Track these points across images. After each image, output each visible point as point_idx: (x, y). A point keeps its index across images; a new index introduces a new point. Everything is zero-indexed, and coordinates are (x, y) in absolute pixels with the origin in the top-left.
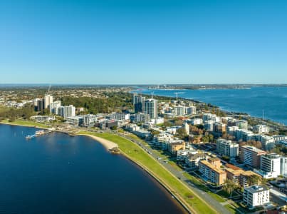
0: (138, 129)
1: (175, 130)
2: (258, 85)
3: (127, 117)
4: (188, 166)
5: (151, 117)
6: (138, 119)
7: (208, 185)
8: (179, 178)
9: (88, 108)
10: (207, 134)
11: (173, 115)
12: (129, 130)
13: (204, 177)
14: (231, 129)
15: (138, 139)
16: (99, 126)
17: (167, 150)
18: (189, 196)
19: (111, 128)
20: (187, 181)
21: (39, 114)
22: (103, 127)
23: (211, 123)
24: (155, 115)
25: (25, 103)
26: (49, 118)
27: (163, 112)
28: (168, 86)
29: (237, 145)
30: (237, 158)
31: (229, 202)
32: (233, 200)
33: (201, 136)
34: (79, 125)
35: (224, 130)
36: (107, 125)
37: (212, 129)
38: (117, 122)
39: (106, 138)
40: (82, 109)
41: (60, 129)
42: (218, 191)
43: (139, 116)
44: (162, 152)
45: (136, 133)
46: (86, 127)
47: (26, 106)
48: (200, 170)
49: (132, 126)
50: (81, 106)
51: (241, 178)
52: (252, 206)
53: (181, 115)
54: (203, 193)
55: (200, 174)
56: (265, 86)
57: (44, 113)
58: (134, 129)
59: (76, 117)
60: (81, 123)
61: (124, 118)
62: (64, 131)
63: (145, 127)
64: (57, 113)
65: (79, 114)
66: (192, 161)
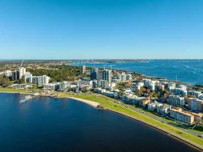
0: (104, 91)
2: (151, 60)
3: (91, 82)
4: (160, 114)
5: (108, 83)
6: (100, 85)
7: (184, 125)
8: (163, 122)
10: (154, 92)
11: (119, 80)
12: (98, 92)
13: (177, 120)
15: (109, 98)
16: (74, 90)
18: (180, 133)
20: (169, 123)
21: (15, 83)
22: (77, 91)
26: (28, 86)
28: (94, 60)
29: (183, 98)
35: (163, 89)
36: (80, 89)
38: (85, 87)
39: (84, 99)
41: (44, 94)
42: (193, 128)
43: (99, 82)
44: (135, 106)
46: (63, 91)
49: (100, 89)
54: (186, 130)
56: (156, 60)
57: (20, 82)
58: (102, 92)
59: (51, 85)
60: (57, 89)
61: (89, 84)
62: (47, 95)
63: (107, 89)
64: (31, 82)
65: (50, 82)
66: (163, 110)
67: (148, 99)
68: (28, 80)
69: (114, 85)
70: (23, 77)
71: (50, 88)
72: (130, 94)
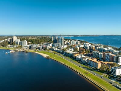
0: (56, 49)
1: (73, 49)
3: (51, 45)
4: (82, 62)
5: (61, 45)
6: (56, 46)
7: (93, 69)
8: (80, 67)
9: (32, 42)
10: (87, 50)
11: (70, 44)
12: (53, 50)
13: (90, 66)
15: (57, 53)
16: (39, 48)
17: (71, 56)
18: (86, 73)
19: (44, 49)
20: (84, 68)
21: (10, 45)
22: (41, 49)
23: (88, 46)
24: (63, 44)
25: (3, 41)
26: (16, 46)
27: (66, 44)
29: (102, 53)
30: (102, 59)
31: (104, 75)
32: (106, 74)
33: (85, 51)
34: (29, 48)
36: (42, 48)
38: (46, 47)
39: (42, 53)
40: (30, 42)
41: (21, 50)
43: (56, 44)
44: (69, 57)
45: (56, 51)
46: (33, 49)
47: (4, 42)
48: (88, 63)
49: (53, 48)
50: (29, 41)
51: (108, 64)
53: (74, 44)
54: (92, 72)
55: (89, 65)
57: (13, 44)
58: (55, 49)
61: (49, 45)
62: (23, 51)
63: (59, 48)
64: (19, 44)
65: (29, 44)
66: (84, 59)
67: (78, 53)
68: (17, 43)
69: (65, 47)
70: (15, 41)
72: (71, 51)
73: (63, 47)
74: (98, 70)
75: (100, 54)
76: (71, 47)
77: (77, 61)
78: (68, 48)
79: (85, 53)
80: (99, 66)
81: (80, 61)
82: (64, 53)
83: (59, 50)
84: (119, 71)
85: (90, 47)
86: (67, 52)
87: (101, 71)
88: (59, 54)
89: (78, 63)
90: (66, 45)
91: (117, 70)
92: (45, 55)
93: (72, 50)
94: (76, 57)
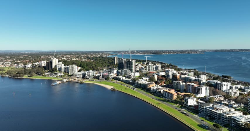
0: (124, 78)
1: (148, 79)
3: (115, 72)
4: (157, 94)
5: (131, 72)
6: (123, 73)
7: (168, 100)
8: (153, 98)
10: (168, 80)
11: (145, 71)
12: (119, 79)
13: (166, 97)
14: (183, 76)
15: (125, 84)
16: (98, 78)
17: (145, 88)
18: (159, 104)
19: (106, 79)
20: (156, 99)
22: (100, 78)
23: (170, 74)
24: (134, 71)
27: (138, 69)
29: (184, 84)
31: (177, 105)
32: (179, 104)
33: (164, 81)
34: (83, 78)
35: (178, 77)
36: (103, 77)
37: (171, 77)
38: (109, 75)
39: (104, 84)
40: (80, 68)
41: (71, 80)
43: (122, 71)
44: (142, 89)
45: (123, 81)
46: (88, 78)
48: (164, 95)
49: (120, 77)
51: (184, 96)
52: (188, 105)
53: (151, 71)
54: (165, 103)
55: (164, 96)
57: (53, 71)
58: (122, 79)
59: (79, 73)
60: (84, 76)
61: (113, 73)
62: (74, 81)
63: (128, 77)
64: (63, 71)
65: (80, 71)
66: (159, 91)
67: (153, 84)
68: (60, 69)
69: (138, 74)
70: (56, 66)
71: (78, 76)
72: (144, 81)
73: (134, 75)
74: (173, 101)
75: (181, 84)
76: (146, 75)
77: (151, 93)
78: (141, 77)
79: (164, 83)
80: (175, 97)
81: (155, 93)
82: (134, 83)
83: (127, 79)
84: (192, 101)
85: (173, 76)
86: (139, 82)
87: (175, 102)
88: (127, 85)
89: (152, 95)
90: (138, 71)
91: (189, 100)
92: (109, 87)
93: (146, 80)
94: (150, 88)
